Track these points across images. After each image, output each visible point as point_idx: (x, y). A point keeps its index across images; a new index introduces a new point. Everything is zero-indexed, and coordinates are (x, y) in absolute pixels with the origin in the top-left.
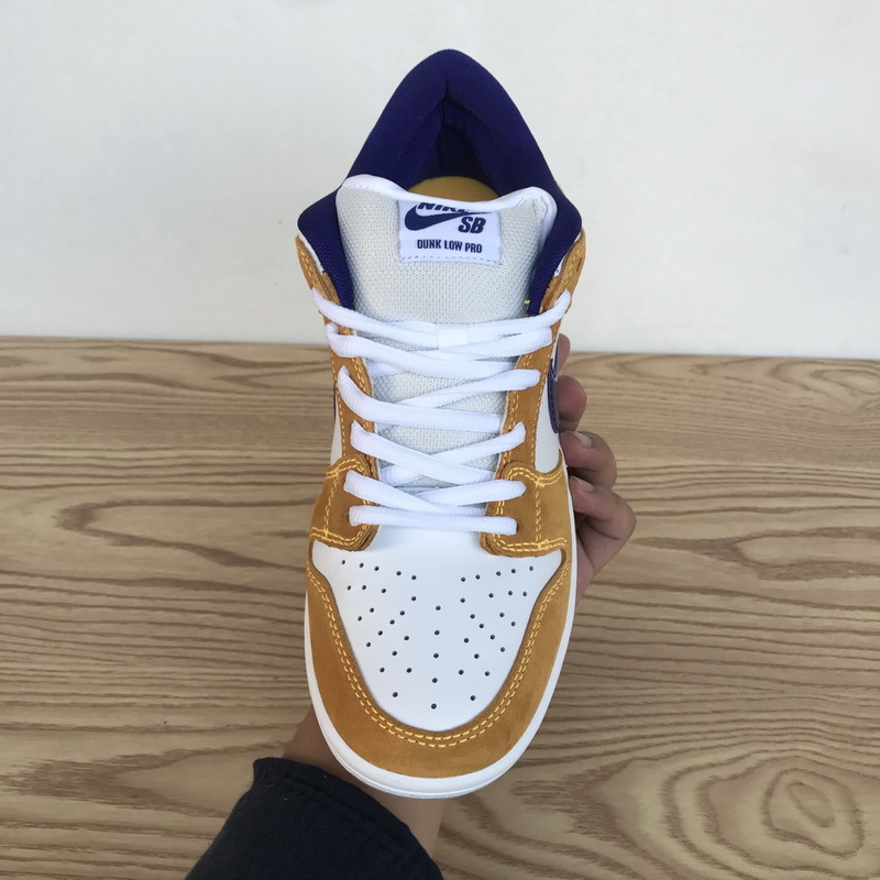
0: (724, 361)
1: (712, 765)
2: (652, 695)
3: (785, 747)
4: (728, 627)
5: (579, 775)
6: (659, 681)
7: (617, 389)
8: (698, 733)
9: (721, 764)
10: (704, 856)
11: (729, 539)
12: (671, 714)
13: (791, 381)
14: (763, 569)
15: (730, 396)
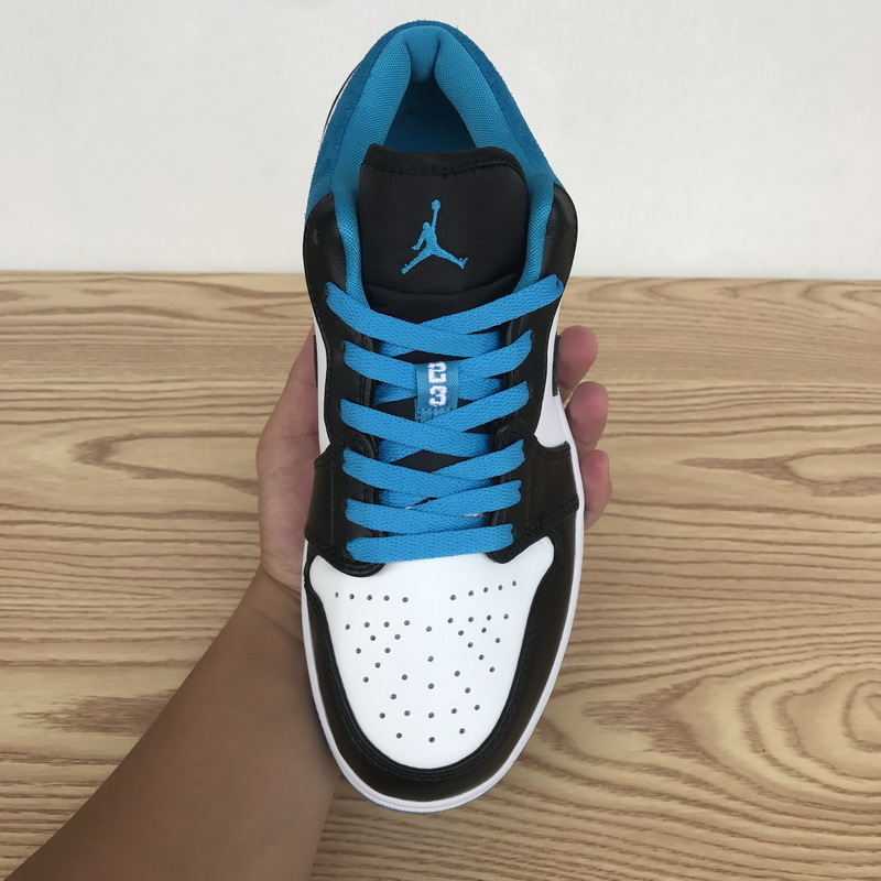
0: (753, 283)
1: (788, 680)
2: (717, 613)
3: (859, 660)
4: (787, 544)
5: (651, 695)
6: (722, 599)
7: (647, 313)
8: (769, 649)
9: (796, 679)
10: (788, 770)
11: (779, 458)
12: (740, 631)
13: (822, 302)
14: (816, 486)
15: (765, 318)
